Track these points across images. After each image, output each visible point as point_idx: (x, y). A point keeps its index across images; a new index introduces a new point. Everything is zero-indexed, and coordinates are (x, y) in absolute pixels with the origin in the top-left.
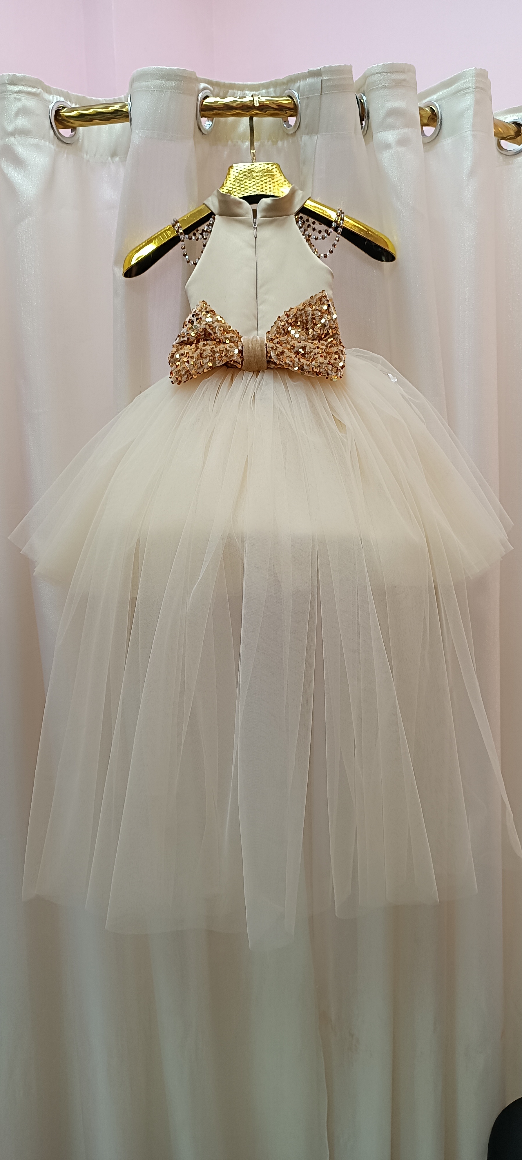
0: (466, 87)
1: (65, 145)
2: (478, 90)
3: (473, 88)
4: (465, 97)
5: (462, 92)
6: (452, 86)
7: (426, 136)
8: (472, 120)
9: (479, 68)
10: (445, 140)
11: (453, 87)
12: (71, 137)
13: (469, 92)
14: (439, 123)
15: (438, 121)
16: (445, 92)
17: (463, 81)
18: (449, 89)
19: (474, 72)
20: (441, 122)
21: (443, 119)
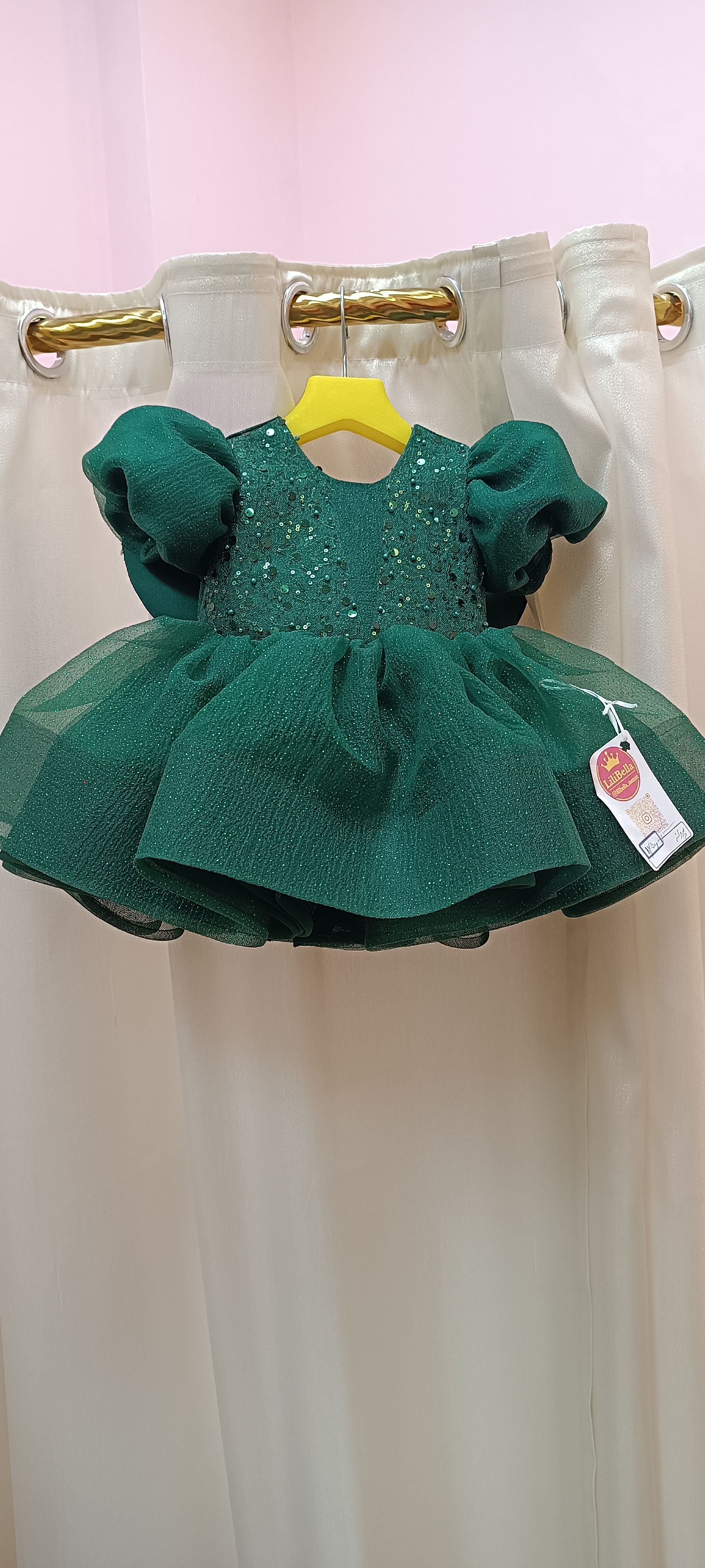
1: (48, 382)
16: (697, 269)
20: (692, 318)
21: (694, 312)
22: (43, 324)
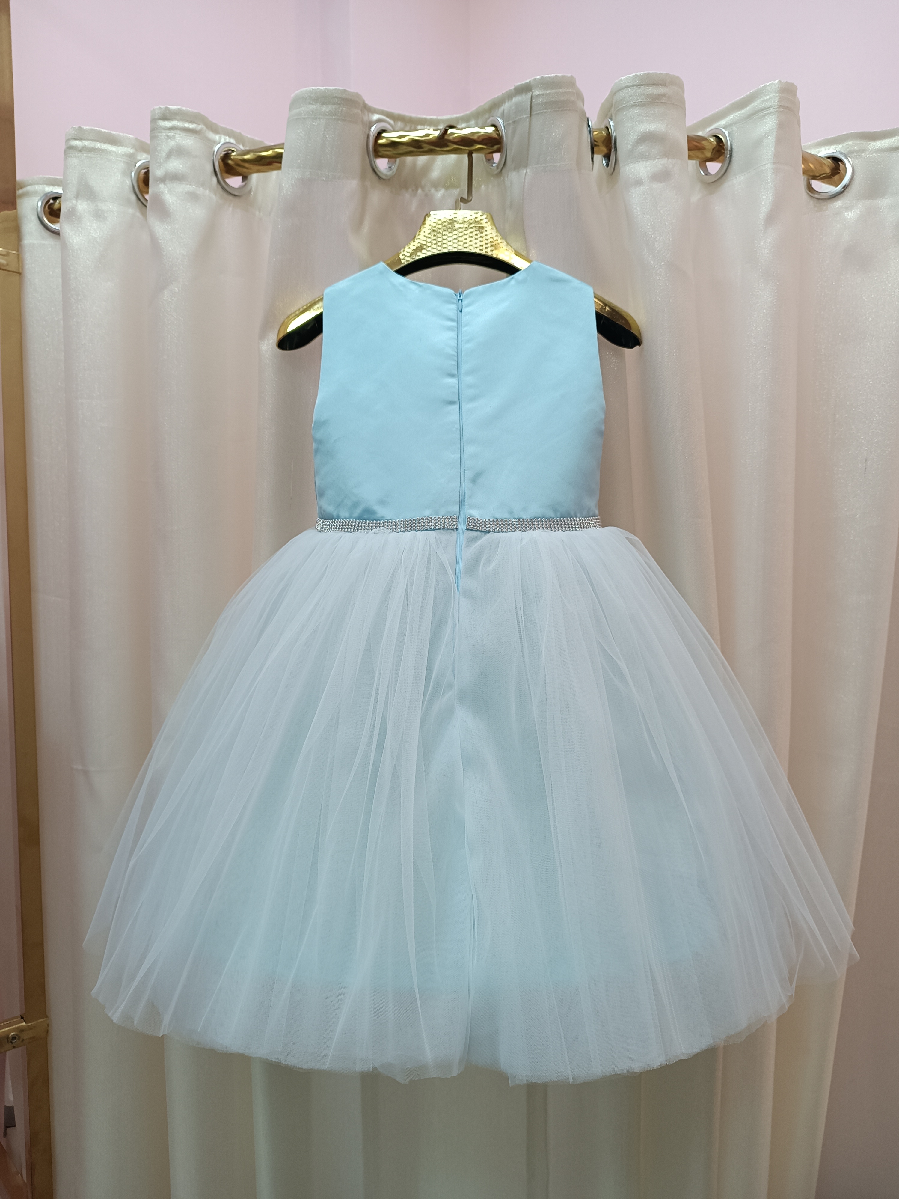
0: (765, 106)
1: (233, 198)
2: (783, 109)
3: (776, 107)
4: (764, 119)
5: (761, 114)
6: (746, 107)
7: (710, 174)
8: (773, 149)
9: (785, 81)
10: (736, 178)
11: (748, 108)
12: (241, 188)
13: (770, 112)
14: (728, 156)
15: (727, 153)
16: (737, 116)
17: (761, 100)
18: (743, 111)
19: (777, 86)
20: (731, 155)
21: (733, 150)
22: (234, 154)
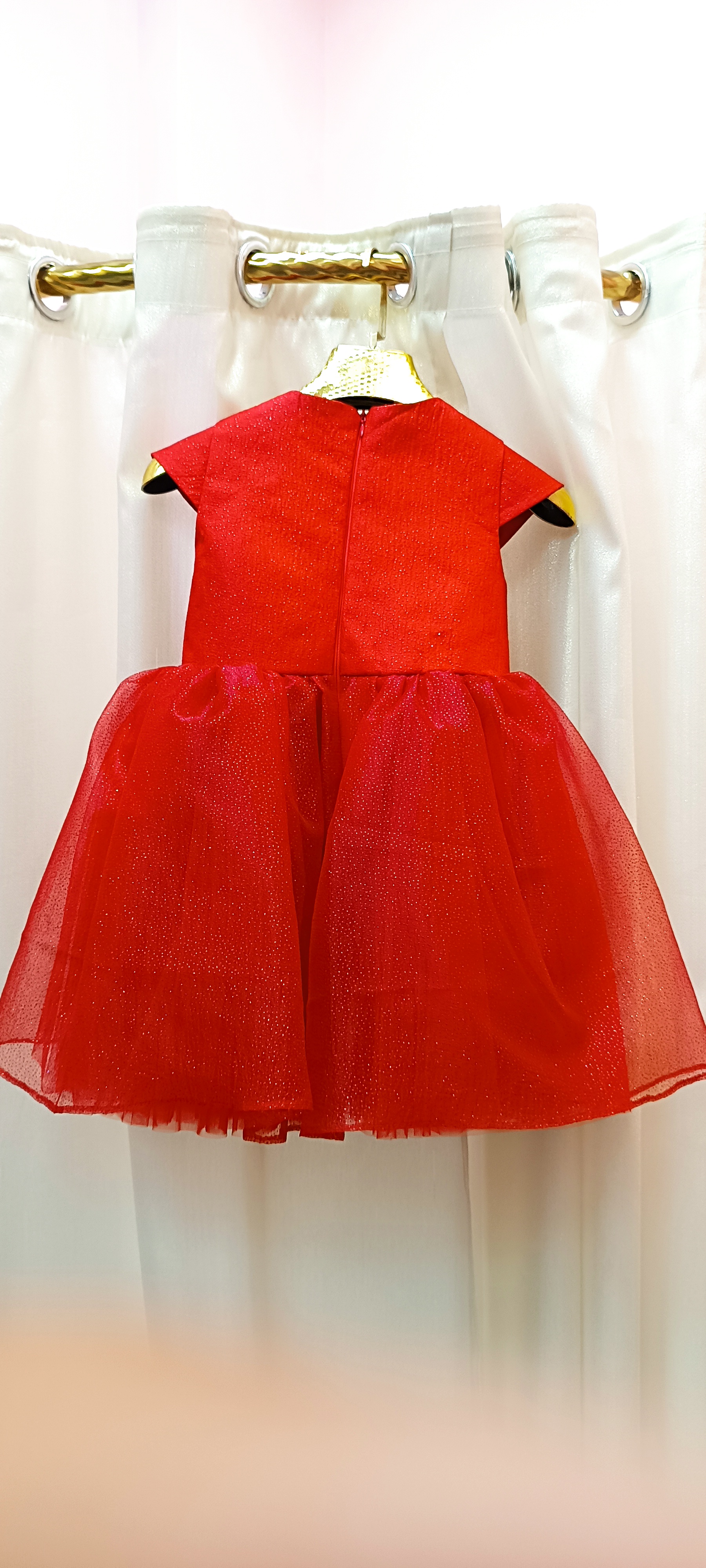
0: (689, 241)
1: (53, 323)
4: (687, 257)
5: (685, 249)
6: (666, 241)
7: (626, 315)
8: (698, 291)
10: (656, 321)
11: (669, 242)
12: (62, 310)
13: (694, 248)
14: (646, 296)
15: (645, 292)
16: (656, 250)
17: (683, 234)
18: (663, 245)
20: (649, 294)
21: (651, 289)
22: (52, 269)
